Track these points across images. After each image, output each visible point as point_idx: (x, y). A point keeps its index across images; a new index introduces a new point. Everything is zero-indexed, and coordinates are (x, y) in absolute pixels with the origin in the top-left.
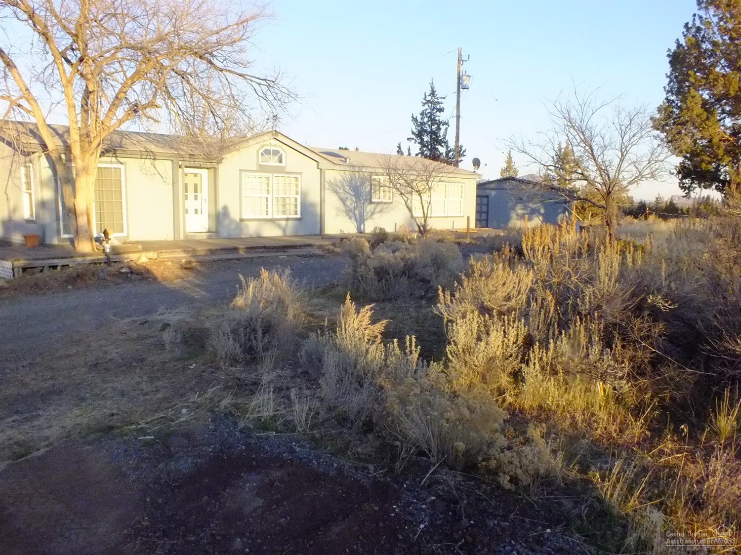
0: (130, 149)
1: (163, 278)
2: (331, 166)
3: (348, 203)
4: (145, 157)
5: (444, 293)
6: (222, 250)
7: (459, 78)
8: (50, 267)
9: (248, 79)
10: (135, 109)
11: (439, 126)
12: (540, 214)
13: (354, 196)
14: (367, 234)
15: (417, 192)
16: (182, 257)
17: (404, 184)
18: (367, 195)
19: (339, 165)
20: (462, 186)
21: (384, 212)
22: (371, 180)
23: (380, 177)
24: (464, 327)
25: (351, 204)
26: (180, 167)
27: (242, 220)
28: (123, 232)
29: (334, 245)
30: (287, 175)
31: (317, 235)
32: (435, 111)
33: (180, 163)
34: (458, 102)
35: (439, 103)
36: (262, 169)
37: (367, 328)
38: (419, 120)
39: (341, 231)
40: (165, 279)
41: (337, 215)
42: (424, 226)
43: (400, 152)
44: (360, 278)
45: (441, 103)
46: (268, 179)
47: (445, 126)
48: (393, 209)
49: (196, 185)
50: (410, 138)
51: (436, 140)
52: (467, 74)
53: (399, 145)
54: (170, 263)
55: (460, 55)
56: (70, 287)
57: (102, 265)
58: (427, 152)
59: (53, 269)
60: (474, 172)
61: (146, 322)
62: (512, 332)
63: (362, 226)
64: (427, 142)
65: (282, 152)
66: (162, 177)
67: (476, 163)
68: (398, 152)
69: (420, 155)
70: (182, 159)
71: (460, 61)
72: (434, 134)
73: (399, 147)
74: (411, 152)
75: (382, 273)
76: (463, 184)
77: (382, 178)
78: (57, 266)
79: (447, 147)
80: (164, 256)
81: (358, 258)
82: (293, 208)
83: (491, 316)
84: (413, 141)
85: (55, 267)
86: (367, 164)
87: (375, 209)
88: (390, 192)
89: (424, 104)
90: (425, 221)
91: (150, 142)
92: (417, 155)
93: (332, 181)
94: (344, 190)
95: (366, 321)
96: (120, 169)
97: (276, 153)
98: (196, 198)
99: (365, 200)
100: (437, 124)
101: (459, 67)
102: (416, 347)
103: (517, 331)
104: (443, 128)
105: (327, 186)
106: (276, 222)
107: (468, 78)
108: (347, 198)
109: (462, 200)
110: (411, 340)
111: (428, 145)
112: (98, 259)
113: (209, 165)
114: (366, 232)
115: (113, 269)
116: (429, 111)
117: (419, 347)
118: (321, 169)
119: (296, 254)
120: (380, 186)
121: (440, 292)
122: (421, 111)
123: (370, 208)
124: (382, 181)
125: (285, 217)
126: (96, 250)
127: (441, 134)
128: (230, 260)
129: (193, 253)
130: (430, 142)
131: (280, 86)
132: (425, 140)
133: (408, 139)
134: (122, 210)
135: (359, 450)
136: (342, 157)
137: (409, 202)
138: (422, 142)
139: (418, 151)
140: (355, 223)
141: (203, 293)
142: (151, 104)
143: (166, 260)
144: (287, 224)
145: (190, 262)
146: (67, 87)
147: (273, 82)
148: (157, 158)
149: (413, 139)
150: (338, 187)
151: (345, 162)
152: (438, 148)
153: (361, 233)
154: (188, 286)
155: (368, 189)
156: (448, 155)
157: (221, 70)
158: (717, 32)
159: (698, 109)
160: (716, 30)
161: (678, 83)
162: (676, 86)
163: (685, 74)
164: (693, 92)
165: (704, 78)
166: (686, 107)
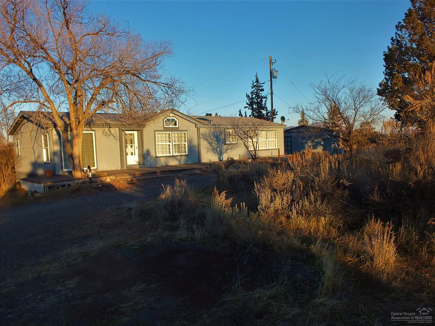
0: (97, 123)
1: (120, 189)
2: (203, 126)
3: (213, 145)
4: (105, 127)
5: (257, 184)
6: (148, 173)
7: (271, 72)
8: (62, 186)
9: (158, 84)
10: (103, 104)
11: (261, 99)
12: (321, 145)
13: (216, 141)
14: (224, 161)
15: (250, 137)
16: (128, 177)
17: (243, 133)
18: (224, 140)
19: (207, 125)
20: (276, 132)
21: (233, 149)
22: (225, 132)
23: (229, 130)
24: (265, 197)
25: (215, 145)
26: (123, 131)
27: (157, 157)
28: (94, 167)
29: (207, 168)
30: (179, 132)
31: (197, 163)
32: (259, 91)
33: (123, 129)
34: (271, 85)
35: (261, 86)
36: (166, 129)
37: (224, 201)
38: (250, 96)
39: (210, 160)
40: (121, 189)
41: (208, 152)
42: (255, 156)
43: (240, 114)
44: (221, 183)
45: (262, 86)
46: (169, 134)
47: (265, 99)
48: (238, 147)
49: (131, 140)
50: (246, 107)
51: (261, 107)
52: (275, 70)
53: (240, 111)
54: (122, 181)
55: (271, 60)
56: (74, 195)
57: (88, 183)
58: (256, 114)
59: (64, 187)
60: (282, 124)
61: (118, 208)
62: (285, 199)
63: (221, 157)
64: (256, 108)
65: (176, 120)
66: (114, 136)
67: (283, 119)
68: (239, 115)
69: (252, 116)
70: (124, 127)
71: (271, 63)
72: (259, 104)
73: (240, 112)
74: (247, 114)
75: (231, 179)
76: (276, 131)
77: (231, 131)
78: (66, 185)
79: (267, 111)
80: (118, 178)
81: (219, 173)
82: (183, 149)
83: (277, 193)
84: (248, 108)
85: (64, 186)
86: (222, 123)
87: (228, 147)
88: (235, 138)
89: (253, 88)
90: (255, 153)
91: (107, 118)
92: (250, 116)
93: (204, 133)
94: (211, 138)
95: (224, 198)
96: (92, 133)
97: (173, 120)
98: (132, 147)
99: (222, 143)
100: (260, 98)
101: (270, 66)
102: (245, 207)
103: (287, 198)
104: (264, 100)
105: (201, 136)
106: (175, 157)
107: (276, 72)
108: (212, 142)
109: (276, 140)
110: (243, 204)
111: (256, 110)
112: (85, 181)
113: (138, 129)
114: (223, 160)
115: (94, 185)
116: (256, 91)
117: (247, 208)
118: (197, 128)
119: (187, 173)
120: (230, 135)
121: (255, 184)
122: (251, 91)
123: (225, 147)
124: (231, 132)
125: (180, 154)
126: (83, 176)
127: (263, 104)
128: (153, 178)
129: (134, 175)
130: (257, 108)
131: (175, 87)
132: (254, 107)
133: (245, 107)
134: (94, 155)
135: (222, 245)
136: (209, 120)
137: (246, 143)
138: (252, 109)
139: (251, 114)
140: (217, 156)
141: (142, 195)
142: (111, 101)
143: (120, 180)
144: (181, 158)
145: (133, 180)
146: (69, 95)
147: (171, 85)
148: (111, 127)
149: (247, 107)
150: (207, 137)
151: (211, 123)
152: (262, 111)
153: (221, 161)
154: (134, 192)
155: (224, 137)
156: (268, 115)
157: (144, 81)
158: (408, 42)
159: (401, 84)
160: (407, 41)
161: (390, 70)
162: (389, 72)
163: (393, 65)
164: (397, 75)
165: (403, 67)
166: (394, 83)
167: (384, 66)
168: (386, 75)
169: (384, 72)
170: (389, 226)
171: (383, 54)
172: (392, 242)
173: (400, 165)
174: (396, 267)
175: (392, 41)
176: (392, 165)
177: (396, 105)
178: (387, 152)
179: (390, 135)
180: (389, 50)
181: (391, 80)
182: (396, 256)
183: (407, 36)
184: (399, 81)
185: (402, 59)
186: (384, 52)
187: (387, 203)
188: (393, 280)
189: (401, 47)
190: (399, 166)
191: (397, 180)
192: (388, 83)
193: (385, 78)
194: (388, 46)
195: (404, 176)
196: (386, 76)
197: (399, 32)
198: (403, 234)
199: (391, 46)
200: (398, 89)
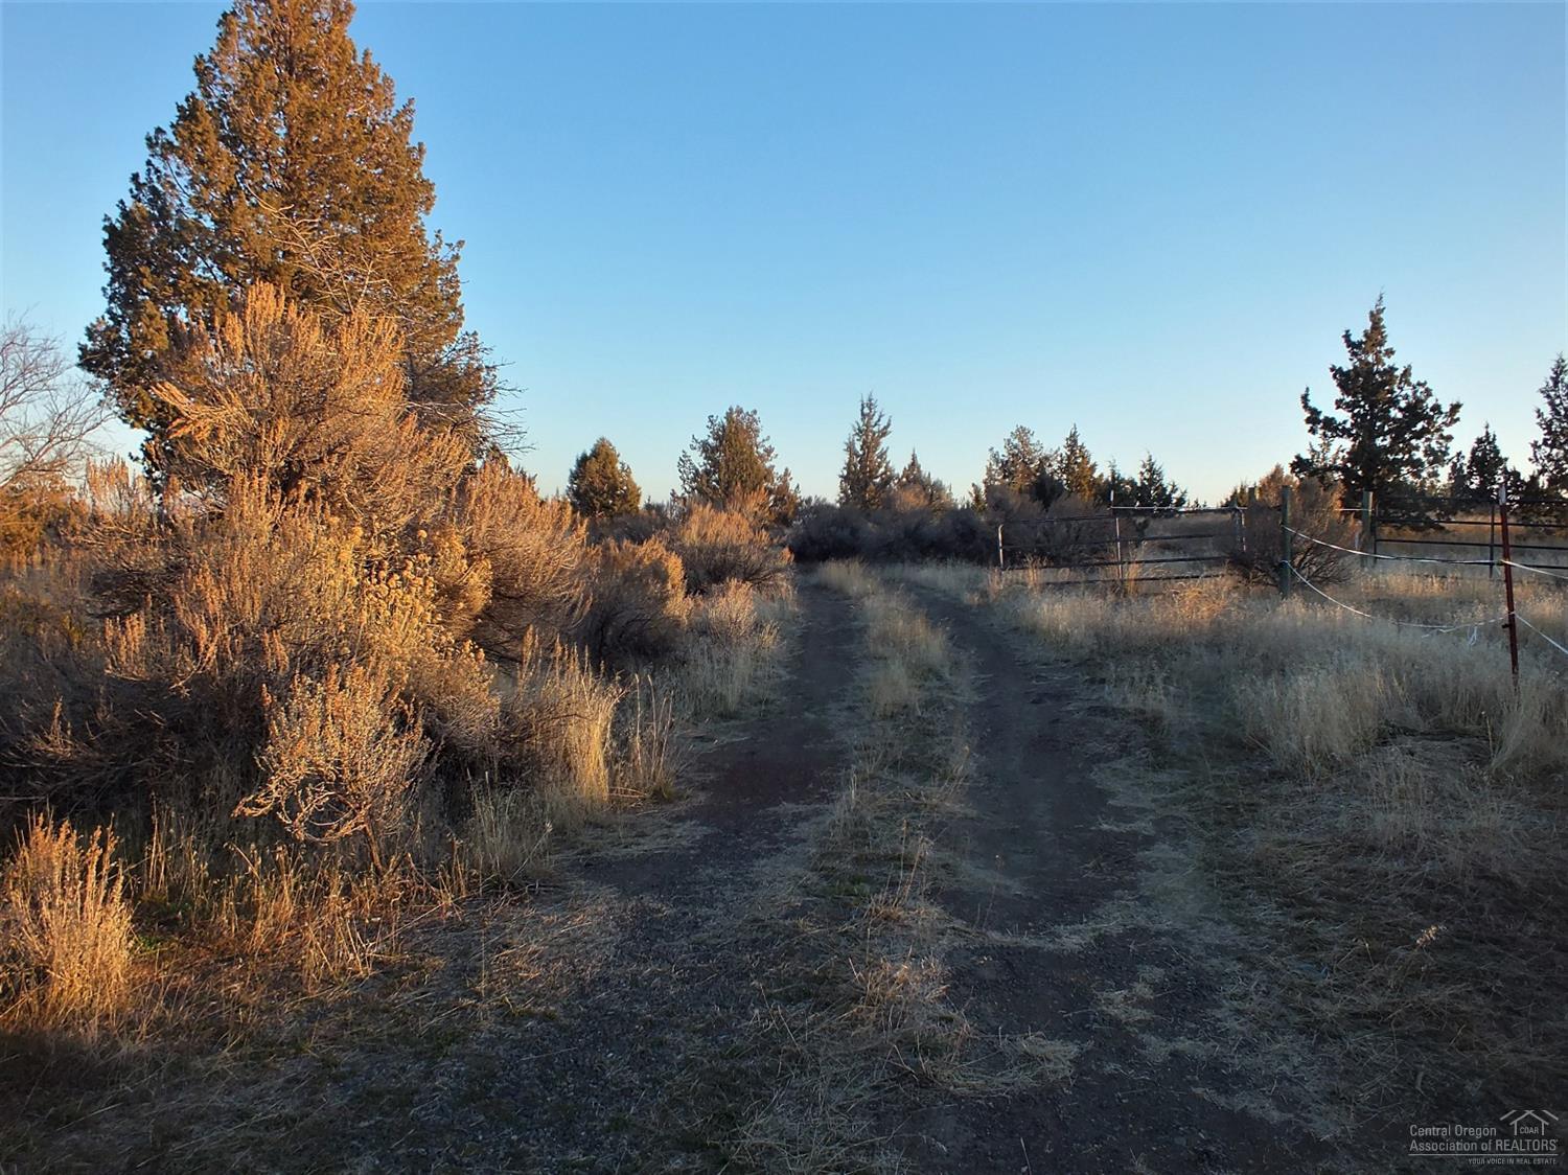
158: (187, 205)
159: (162, 341)
160: (185, 200)
161: (127, 285)
162: (123, 291)
163: (136, 270)
164: (150, 308)
165: (171, 285)
166: (142, 334)
167: (107, 269)
168: (111, 299)
169: (104, 289)
170: (103, 843)
171: (103, 224)
172: (117, 898)
173: (143, 624)
174: (134, 986)
175: (134, 187)
176: (114, 624)
177: (146, 413)
178: (104, 576)
179: (111, 519)
180: (126, 214)
181: (131, 323)
182: (131, 944)
183: (183, 181)
184: (158, 330)
185: (166, 256)
186: (107, 218)
187: (101, 760)
188: (121, 1034)
189: (164, 213)
190: (137, 627)
191: (134, 676)
192: (118, 331)
193: (109, 311)
194: (122, 202)
195: (158, 659)
196: (112, 305)
197: (157, 162)
198: (158, 864)
199: (129, 203)
200: (153, 356)
